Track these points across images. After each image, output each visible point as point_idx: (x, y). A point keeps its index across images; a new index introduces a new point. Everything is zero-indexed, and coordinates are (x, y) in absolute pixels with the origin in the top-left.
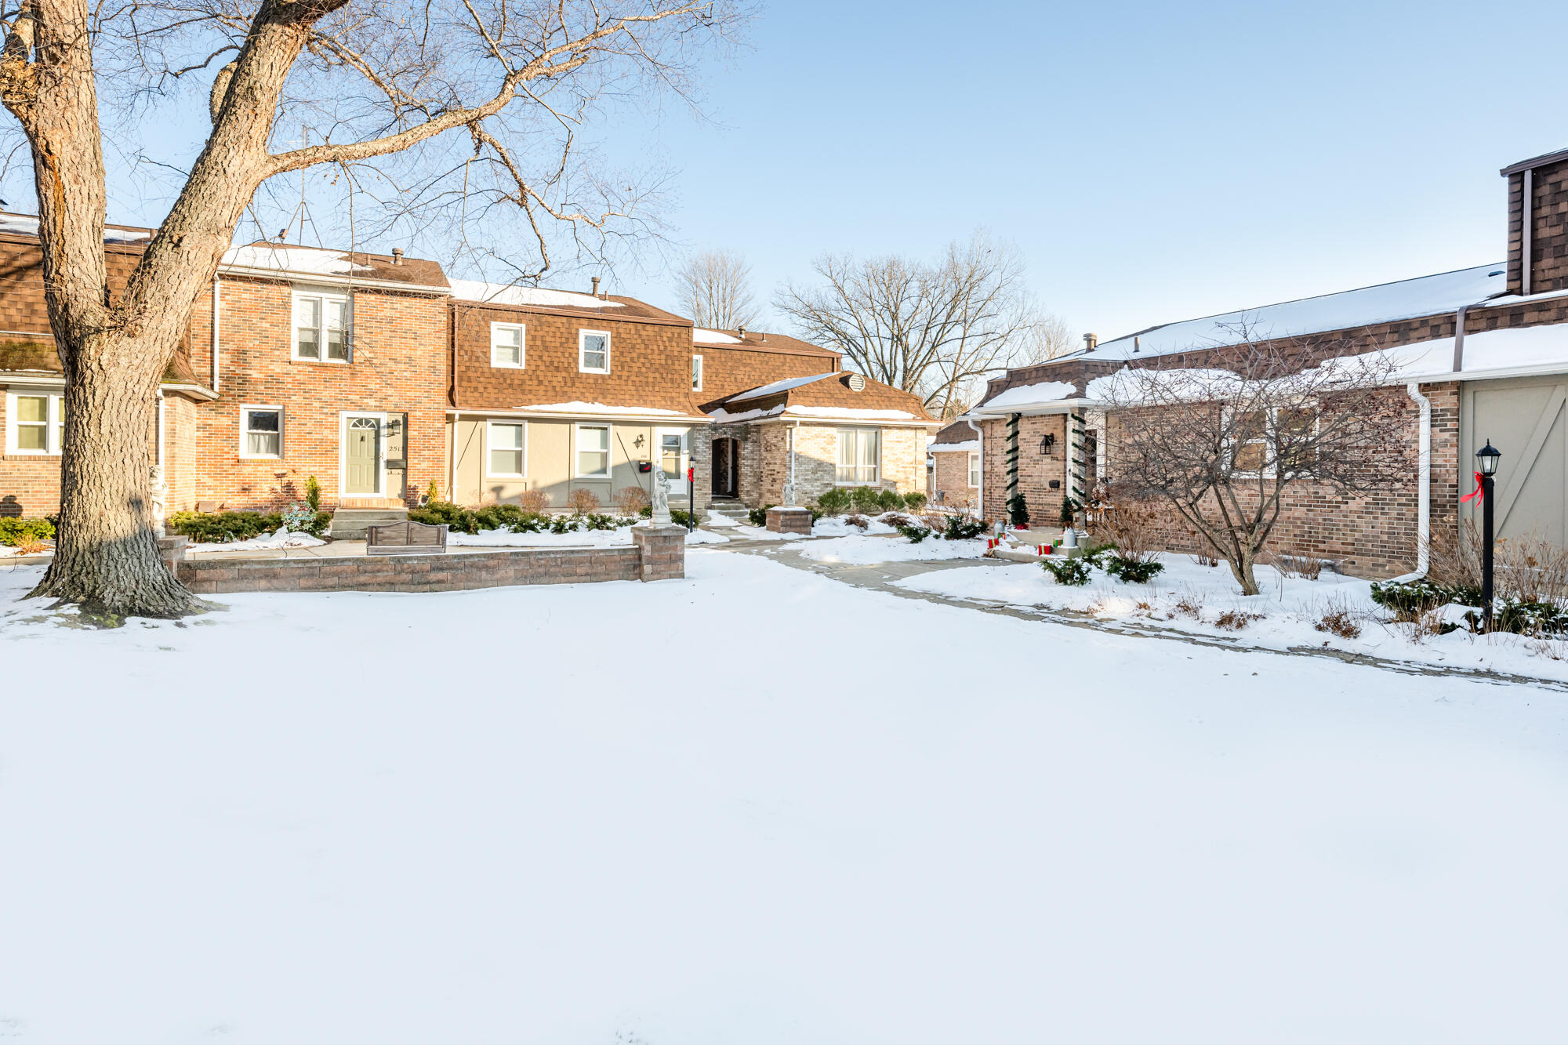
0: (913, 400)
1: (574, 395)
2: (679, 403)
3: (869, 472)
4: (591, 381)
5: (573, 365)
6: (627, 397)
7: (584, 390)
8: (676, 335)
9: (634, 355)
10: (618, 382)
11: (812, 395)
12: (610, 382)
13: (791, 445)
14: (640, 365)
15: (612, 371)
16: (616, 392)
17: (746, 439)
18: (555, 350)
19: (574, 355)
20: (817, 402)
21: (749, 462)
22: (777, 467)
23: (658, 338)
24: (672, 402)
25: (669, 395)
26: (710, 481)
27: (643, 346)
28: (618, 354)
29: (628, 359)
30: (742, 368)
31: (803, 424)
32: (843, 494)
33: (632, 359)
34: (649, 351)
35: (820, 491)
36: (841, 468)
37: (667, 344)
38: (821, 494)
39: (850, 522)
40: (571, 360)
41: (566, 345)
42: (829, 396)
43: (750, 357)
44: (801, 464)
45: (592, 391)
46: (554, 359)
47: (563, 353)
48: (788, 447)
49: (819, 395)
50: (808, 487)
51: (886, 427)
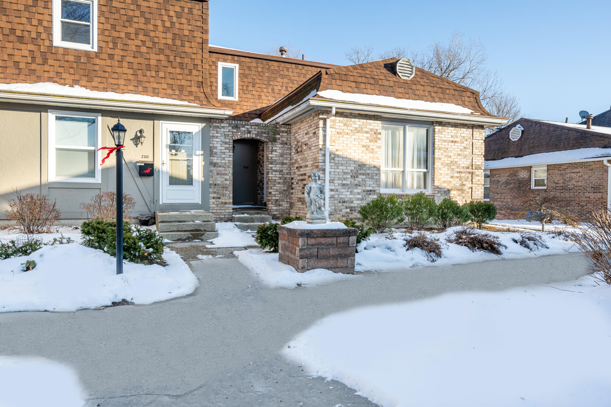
0: (469, 94)
1: (46, 74)
2: (191, 93)
3: (419, 178)
4: (71, 58)
5: (44, 36)
6: (122, 82)
7: (60, 70)
8: (186, 10)
9: (131, 30)
10: (109, 62)
11: (352, 79)
12: (97, 61)
13: (325, 141)
14: (140, 43)
15: (100, 47)
16: (107, 75)
17: (275, 140)
18: (17, 14)
19: (45, 24)
20: (358, 88)
21: (278, 167)
22: (308, 171)
23: (163, 12)
24: (181, 91)
25: (179, 82)
26: (231, 188)
27: (142, 20)
28: (108, 27)
29: (123, 35)
30: (279, 80)
31: (340, 114)
32: (393, 203)
33: (128, 35)
34: (151, 27)
35: (362, 200)
36: (386, 173)
37: (175, 19)
38: (364, 204)
39: (412, 244)
40: (40, 29)
41: (34, 10)
42: (372, 81)
43: (288, 69)
44: (337, 165)
45: (72, 71)
46: (16, 26)
47: (29, 19)
48: (321, 143)
49: (360, 80)
50: (346, 194)
51: (440, 124)
